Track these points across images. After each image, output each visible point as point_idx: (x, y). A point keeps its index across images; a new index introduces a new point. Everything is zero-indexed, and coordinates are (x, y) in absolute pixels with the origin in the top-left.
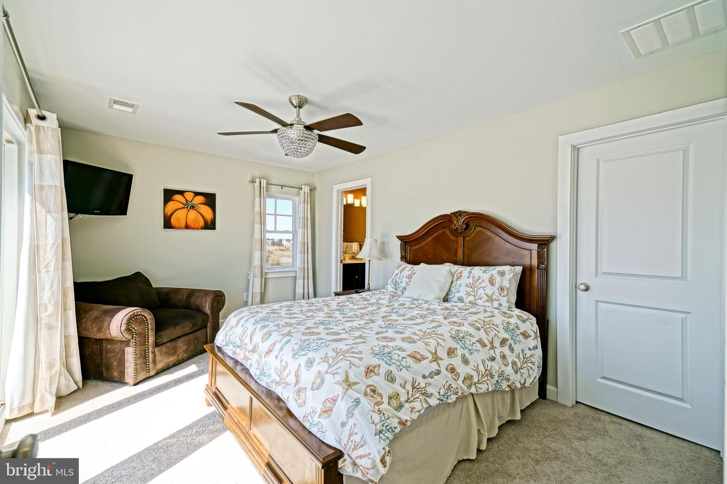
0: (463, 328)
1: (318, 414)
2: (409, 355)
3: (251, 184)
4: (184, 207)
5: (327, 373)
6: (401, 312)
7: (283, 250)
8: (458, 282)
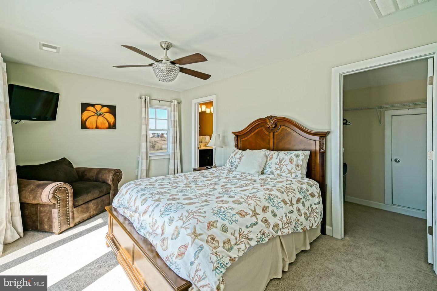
0: (272, 193)
1: (175, 256)
2: (237, 213)
3: (139, 99)
4: (95, 115)
5: (182, 227)
6: (234, 182)
7: (165, 141)
8: (270, 162)
